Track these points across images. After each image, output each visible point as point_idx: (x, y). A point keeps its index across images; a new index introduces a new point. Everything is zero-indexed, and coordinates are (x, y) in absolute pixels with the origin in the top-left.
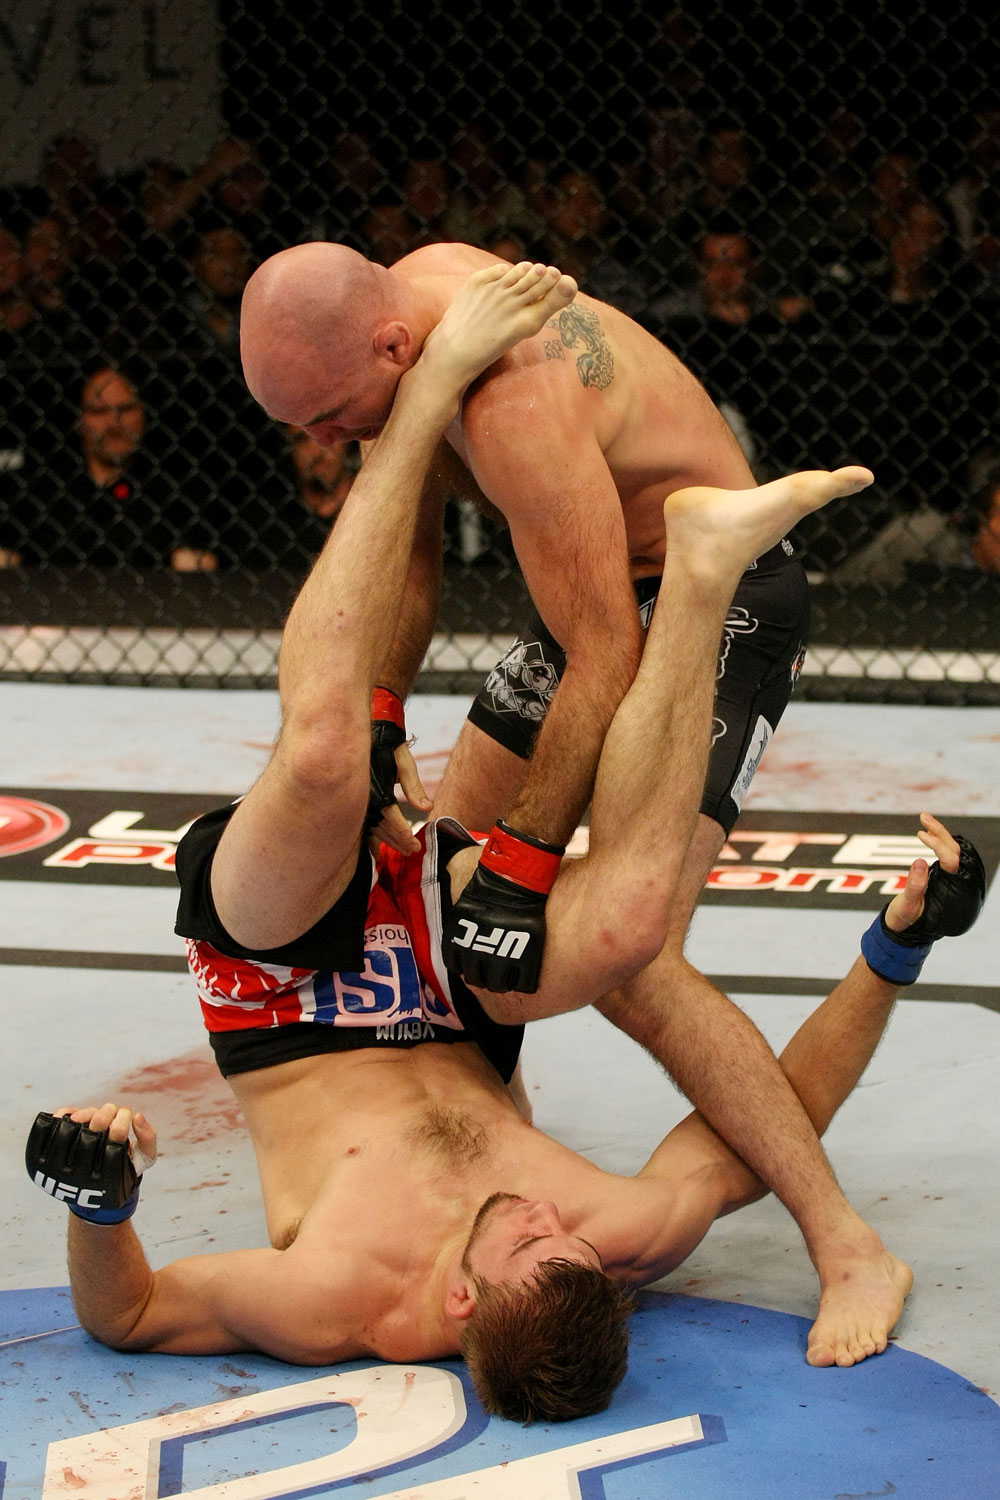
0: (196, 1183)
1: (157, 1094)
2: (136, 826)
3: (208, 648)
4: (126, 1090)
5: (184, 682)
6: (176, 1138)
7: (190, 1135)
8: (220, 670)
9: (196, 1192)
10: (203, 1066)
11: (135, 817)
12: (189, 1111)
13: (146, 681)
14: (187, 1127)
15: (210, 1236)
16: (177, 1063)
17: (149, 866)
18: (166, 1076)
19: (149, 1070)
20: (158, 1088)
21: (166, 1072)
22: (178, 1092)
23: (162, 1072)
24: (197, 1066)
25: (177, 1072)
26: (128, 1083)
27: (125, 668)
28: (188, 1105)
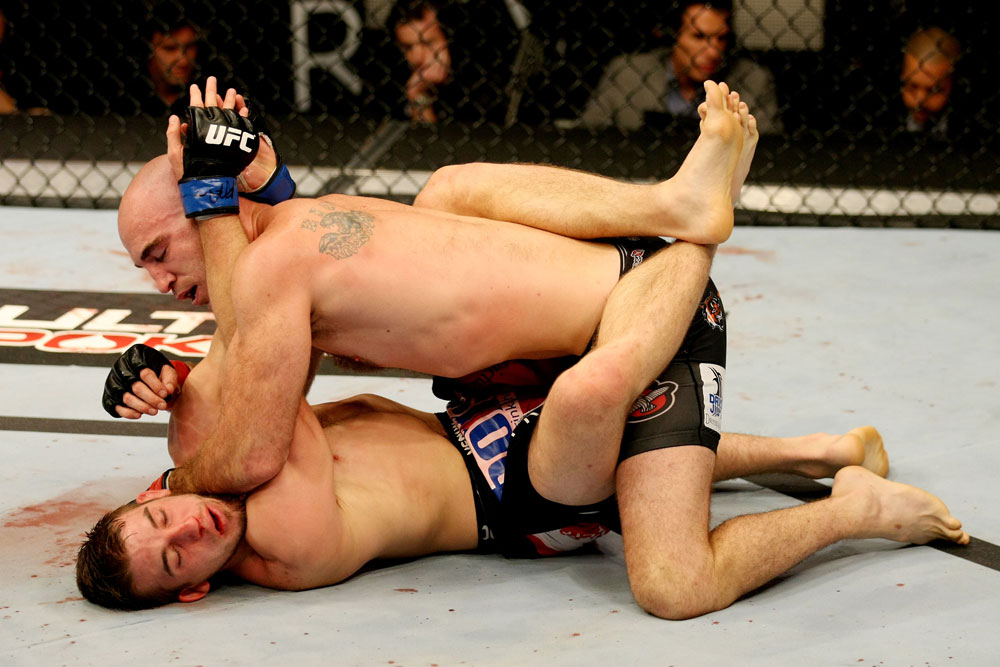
0: (62, 598)
1: (34, 528)
2: (22, 317)
3: (85, 176)
4: (9, 525)
5: (66, 203)
6: (49, 562)
7: (59, 561)
8: (95, 193)
9: (62, 605)
10: (72, 506)
11: (22, 309)
12: (59, 541)
13: (35, 202)
14: (58, 554)
15: (71, 639)
16: (52, 504)
17: (33, 348)
18: (41, 514)
19: (28, 509)
20: (35, 523)
21: (43, 511)
22: (52, 526)
23: (39, 511)
24: (67, 506)
25: (51, 511)
26: (11, 519)
27: (19, 192)
28: (59, 537)
